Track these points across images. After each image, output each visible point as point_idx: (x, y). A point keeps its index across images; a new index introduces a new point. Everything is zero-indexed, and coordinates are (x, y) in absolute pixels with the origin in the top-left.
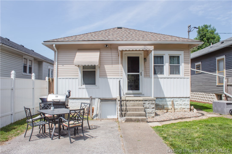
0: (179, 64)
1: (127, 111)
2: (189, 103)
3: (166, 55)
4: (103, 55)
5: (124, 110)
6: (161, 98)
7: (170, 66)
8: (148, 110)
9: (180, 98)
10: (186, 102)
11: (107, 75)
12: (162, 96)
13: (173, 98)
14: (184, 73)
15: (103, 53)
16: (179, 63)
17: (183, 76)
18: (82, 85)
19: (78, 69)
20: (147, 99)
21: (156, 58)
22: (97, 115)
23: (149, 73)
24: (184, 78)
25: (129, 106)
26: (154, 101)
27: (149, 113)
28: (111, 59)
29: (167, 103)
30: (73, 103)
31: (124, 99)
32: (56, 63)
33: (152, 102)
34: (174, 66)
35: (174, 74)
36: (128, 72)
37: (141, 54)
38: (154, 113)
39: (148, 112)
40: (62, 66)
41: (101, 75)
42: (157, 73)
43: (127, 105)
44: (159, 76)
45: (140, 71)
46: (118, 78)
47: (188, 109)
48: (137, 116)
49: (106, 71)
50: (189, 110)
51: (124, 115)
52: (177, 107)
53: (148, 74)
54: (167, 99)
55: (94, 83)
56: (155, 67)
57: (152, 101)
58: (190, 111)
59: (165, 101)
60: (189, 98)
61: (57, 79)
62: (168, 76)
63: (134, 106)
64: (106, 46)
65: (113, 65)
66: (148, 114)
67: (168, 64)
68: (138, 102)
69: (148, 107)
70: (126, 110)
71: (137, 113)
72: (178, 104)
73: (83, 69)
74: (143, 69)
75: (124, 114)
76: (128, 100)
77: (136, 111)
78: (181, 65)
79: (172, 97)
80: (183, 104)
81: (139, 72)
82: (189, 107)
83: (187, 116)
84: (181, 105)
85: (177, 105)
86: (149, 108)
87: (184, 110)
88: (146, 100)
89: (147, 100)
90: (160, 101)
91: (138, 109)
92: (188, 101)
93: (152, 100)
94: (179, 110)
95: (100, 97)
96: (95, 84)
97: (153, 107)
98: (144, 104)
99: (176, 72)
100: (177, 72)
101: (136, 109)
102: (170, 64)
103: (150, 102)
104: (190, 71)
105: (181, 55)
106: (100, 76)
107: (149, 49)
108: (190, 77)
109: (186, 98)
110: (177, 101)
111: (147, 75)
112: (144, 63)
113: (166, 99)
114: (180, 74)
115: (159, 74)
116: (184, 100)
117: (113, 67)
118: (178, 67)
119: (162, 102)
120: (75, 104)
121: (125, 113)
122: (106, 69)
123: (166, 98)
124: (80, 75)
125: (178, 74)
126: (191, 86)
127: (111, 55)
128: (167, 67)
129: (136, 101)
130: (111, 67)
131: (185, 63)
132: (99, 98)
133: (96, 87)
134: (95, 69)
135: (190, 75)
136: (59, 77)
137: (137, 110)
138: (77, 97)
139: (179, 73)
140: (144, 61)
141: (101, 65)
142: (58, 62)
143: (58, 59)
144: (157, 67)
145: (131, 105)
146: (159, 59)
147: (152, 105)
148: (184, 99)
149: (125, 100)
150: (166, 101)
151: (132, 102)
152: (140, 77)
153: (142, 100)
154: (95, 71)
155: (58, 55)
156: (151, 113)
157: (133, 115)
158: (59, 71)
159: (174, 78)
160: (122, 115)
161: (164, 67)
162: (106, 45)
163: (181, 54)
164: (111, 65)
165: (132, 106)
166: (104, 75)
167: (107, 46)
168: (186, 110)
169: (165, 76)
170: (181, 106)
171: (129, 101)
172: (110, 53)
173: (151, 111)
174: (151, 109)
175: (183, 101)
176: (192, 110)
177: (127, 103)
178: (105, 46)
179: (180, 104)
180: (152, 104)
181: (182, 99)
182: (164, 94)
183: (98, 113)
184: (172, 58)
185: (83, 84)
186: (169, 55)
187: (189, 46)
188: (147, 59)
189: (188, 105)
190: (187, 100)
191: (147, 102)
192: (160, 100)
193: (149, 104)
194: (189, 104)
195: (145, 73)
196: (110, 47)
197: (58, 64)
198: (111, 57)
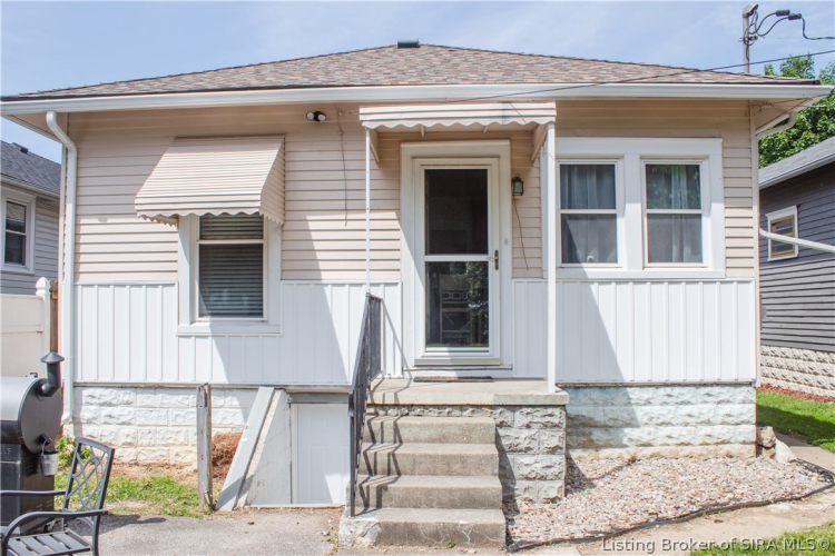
0: (699, 207)
1: (399, 474)
2: (750, 412)
3: (630, 156)
4: (299, 166)
5: (379, 468)
6: (602, 387)
7: (650, 216)
8: (526, 459)
9: (705, 385)
10: (735, 409)
11: (322, 265)
12: (607, 378)
13: (666, 385)
14: (722, 253)
15: (300, 156)
16: (694, 201)
17: (720, 272)
18: (197, 318)
19: (176, 237)
20: (519, 402)
21: (575, 179)
22: (243, 485)
23: (536, 253)
24: (722, 282)
25: (416, 441)
26: (557, 411)
27: (527, 478)
28: (341, 185)
29: (633, 412)
30: (151, 408)
31: (390, 400)
32: (70, 207)
33: (547, 419)
34: (670, 216)
35: (670, 261)
36: (431, 250)
37: (498, 157)
38: (557, 477)
39: (526, 471)
40: (96, 221)
41: (288, 265)
42: (580, 253)
43: (404, 433)
44: (592, 270)
45: (493, 244)
46: (360, 285)
47: (744, 443)
48: (453, 505)
49: (317, 245)
50: (754, 447)
51: (373, 501)
52: (690, 432)
53: (531, 263)
54: (635, 394)
55: (256, 311)
56: (571, 224)
57: (550, 411)
58: (758, 453)
59: (624, 400)
60: (750, 384)
61: (74, 286)
62: (638, 273)
63: (443, 439)
64: (316, 118)
65: (350, 216)
66: (527, 483)
67: (639, 205)
68: (466, 419)
69: (524, 445)
70: (393, 466)
71: (450, 491)
72: (690, 420)
73: (202, 238)
74: (508, 233)
75: (373, 493)
76: (411, 407)
77: (450, 473)
78: (709, 214)
79: (662, 379)
80: (719, 419)
81: (484, 251)
82: (749, 431)
83: (743, 492)
84: (708, 423)
85: (687, 424)
86: (528, 449)
87: (726, 448)
88: (513, 408)
89: (521, 406)
90: (596, 404)
91: (463, 459)
92: (744, 402)
93: (546, 406)
94: (698, 450)
95: (282, 382)
96: (261, 314)
97: (554, 442)
98: (501, 425)
99: (681, 250)
100: (687, 250)
101: (447, 459)
102: (648, 207)
103: (538, 416)
104: (755, 243)
105: (706, 158)
106: (286, 273)
107: (528, 120)
108: (754, 274)
109: (736, 384)
110: (688, 403)
111: (529, 268)
112: (514, 201)
113: (626, 394)
114: (700, 260)
115: (591, 261)
116: (722, 397)
117: (351, 225)
118: (696, 221)
119: (608, 409)
120: (164, 412)
121: (381, 489)
122: (314, 236)
123: (631, 386)
124: (184, 269)
125: (690, 261)
126: (762, 322)
127: (339, 165)
128: (631, 221)
129: (457, 412)
130: (341, 225)
131: (731, 200)
132: (278, 388)
133: (262, 327)
134: (261, 237)
135: (755, 262)
136: (83, 279)
137: (457, 467)
138: (170, 379)
139: (697, 254)
140: (514, 194)
141: (290, 216)
142: (77, 206)
143: (77, 187)
144: (583, 223)
145: (425, 435)
146: (592, 181)
147: (548, 432)
148: (726, 393)
149: (396, 406)
150: (629, 403)
151: (432, 419)
152: (492, 274)
153: (491, 407)
154: (261, 246)
155: (78, 168)
156: (543, 478)
157: (428, 500)
158: (83, 249)
159: (672, 282)
160: (361, 500)
161: (621, 223)
162: (317, 114)
163: (708, 153)
164: (343, 217)
165: (431, 440)
166: (304, 269)
167: (321, 117)
168: (734, 448)
169: (624, 270)
170: (707, 429)
171: (418, 411)
172: (338, 156)
173: (539, 465)
174: (541, 457)
175: (719, 403)
176: (767, 448)
177: (404, 425)
178: (311, 116)
179: (705, 418)
180: (545, 426)
181: (715, 390)
182: (616, 368)
183: (251, 473)
184: (657, 174)
185: (201, 315)
186: (642, 158)
187: (747, 114)
188: (531, 183)
189: (748, 422)
190: (741, 397)
191: (520, 418)
192: (595, 394)
193: (528, 427)
194: (754, 420)
195: (518, 253)
196: (339, 124)
197: (77, 216)
198: (341, 175)
